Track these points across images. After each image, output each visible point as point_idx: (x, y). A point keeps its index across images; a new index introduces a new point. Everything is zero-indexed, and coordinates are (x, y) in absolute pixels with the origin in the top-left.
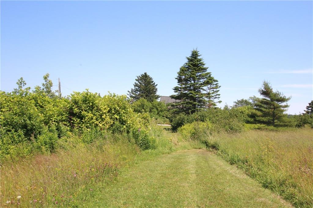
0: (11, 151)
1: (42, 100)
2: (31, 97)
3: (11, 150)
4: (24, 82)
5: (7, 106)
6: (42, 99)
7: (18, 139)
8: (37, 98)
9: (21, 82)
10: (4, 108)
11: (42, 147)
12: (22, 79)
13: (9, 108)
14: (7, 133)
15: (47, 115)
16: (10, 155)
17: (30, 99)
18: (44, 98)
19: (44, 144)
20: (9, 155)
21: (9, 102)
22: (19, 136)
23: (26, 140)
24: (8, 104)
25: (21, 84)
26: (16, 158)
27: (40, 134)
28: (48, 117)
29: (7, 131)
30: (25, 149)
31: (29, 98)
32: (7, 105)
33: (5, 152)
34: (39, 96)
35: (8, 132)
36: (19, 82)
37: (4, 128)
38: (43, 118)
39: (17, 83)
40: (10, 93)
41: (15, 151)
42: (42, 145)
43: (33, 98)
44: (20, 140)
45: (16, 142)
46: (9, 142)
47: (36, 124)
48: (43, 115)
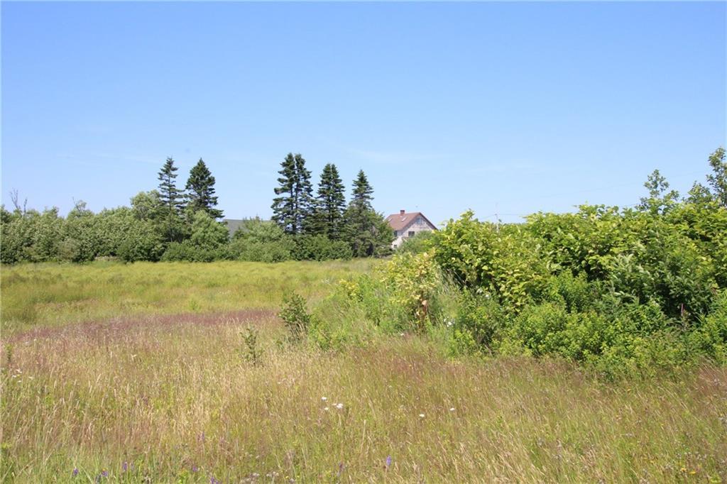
0: (638, 351)
1: (709, 220)
2: (678, 214)
3: (637, 348)
4: (662, 179)
5: (623, 241)
6: (708, 217)
7: (652, 321)
8: (694, 216)
9: (656, 182)
10: (617, 247)
11: (714, 345)
12: (657, 173)
13: (628, 245)
14: (625, 306)
15: (723, 260)
16: (636, 361)
17: (675, 219)
18: (713, 214)
19: (722, 339)
20: (633, 360)
21: (627, 233)
22: (652, 313)
23: (671, 325)
24: (626, 235)
25: (656, 186)
26: (650, 370)
27: (706, 311)
28: (725, 265)
29: (624, 302)
30: (669, 348)
31: (674, 217)
32: (622, 239)
33: (622, 350)
34: (699, 212)
35: (626, 304)
36: (650, 182)
37: (617, 294)
38: (711, 268)
39: (646, 185)
40: (631, 209)
41: (646, 350)
42: (715, 342)
43: (685, 218)
44: (654, 324)
45: (646, 328)
46: (631, 328)
47: (691, 283)
48: (710, 260)
